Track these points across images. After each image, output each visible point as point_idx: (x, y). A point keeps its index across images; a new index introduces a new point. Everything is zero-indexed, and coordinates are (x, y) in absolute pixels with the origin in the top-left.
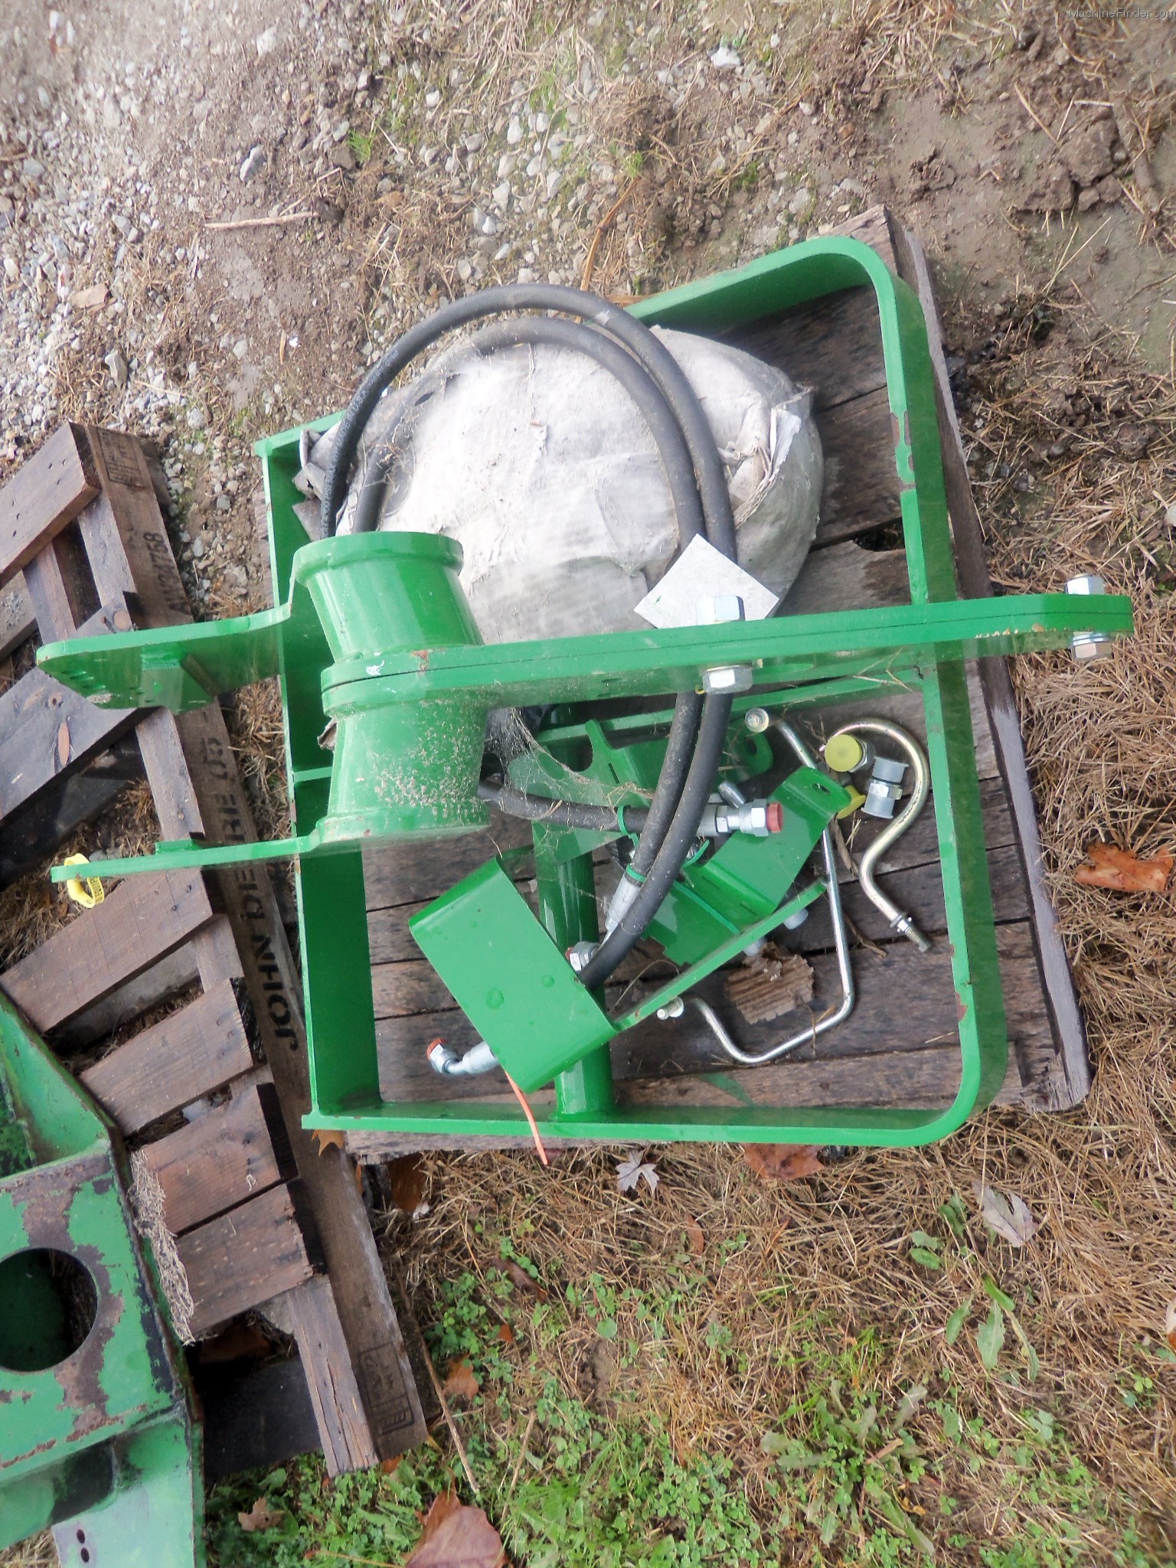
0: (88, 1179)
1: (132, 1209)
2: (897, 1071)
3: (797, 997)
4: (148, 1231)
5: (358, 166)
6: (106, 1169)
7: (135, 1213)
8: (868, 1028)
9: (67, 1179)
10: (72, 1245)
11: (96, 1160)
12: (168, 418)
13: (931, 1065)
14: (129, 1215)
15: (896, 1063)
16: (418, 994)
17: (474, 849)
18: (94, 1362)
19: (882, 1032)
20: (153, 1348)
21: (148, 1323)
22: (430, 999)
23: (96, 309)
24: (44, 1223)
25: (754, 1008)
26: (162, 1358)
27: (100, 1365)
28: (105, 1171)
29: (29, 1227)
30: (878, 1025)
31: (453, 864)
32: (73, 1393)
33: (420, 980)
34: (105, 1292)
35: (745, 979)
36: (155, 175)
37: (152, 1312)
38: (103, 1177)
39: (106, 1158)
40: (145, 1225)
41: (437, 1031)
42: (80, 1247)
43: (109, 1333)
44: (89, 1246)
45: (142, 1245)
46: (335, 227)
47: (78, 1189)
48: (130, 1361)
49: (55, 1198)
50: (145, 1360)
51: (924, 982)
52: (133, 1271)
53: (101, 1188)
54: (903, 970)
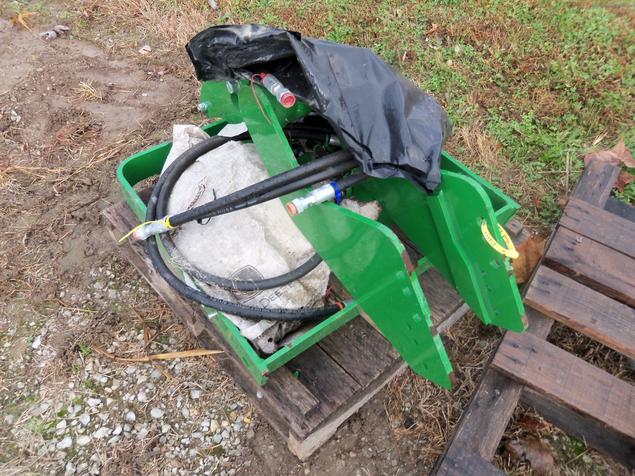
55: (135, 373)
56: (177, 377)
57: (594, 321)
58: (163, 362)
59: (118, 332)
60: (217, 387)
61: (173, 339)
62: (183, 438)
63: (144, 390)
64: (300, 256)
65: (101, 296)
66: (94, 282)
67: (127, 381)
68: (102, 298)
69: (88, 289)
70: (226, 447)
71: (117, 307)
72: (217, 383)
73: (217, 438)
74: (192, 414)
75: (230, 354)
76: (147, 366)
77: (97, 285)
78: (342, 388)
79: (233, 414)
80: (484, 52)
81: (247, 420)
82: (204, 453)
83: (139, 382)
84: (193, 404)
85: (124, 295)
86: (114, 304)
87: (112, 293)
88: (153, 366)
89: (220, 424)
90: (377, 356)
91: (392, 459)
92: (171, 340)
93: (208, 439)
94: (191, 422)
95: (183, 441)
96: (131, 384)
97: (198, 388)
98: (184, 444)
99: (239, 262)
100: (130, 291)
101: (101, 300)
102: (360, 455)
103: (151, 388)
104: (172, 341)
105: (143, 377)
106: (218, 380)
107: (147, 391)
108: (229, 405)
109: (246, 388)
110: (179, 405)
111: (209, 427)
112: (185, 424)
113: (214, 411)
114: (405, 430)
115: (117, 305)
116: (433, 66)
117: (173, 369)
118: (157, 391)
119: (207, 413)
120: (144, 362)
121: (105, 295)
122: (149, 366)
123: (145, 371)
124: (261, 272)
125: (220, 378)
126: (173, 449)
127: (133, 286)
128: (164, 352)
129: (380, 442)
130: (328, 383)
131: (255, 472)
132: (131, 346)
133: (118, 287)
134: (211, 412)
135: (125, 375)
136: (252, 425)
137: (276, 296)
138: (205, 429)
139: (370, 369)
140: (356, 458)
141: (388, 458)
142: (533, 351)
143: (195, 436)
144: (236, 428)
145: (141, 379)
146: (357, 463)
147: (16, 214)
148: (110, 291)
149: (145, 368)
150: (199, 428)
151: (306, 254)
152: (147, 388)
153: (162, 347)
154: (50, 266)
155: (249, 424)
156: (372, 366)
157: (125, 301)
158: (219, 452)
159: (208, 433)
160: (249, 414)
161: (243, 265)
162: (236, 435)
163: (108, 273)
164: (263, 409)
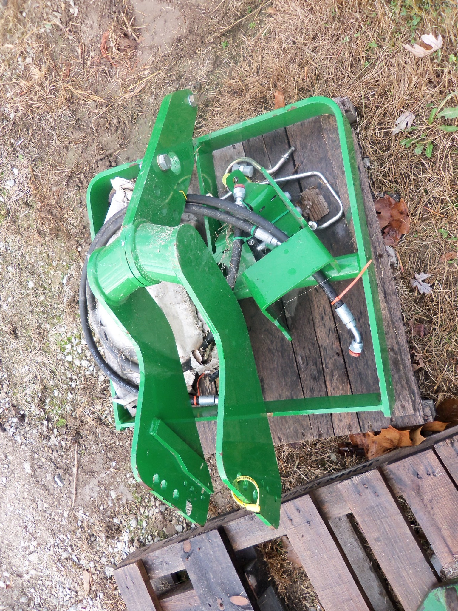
2: (333, 146)
3: (317, 194)
5: (67, 426)
8: (325, 166)
12: (132, 541)
13: (329, 134)
15: (331, 147)
16: (339, 376)
17: (276, 346)
19: (326, 160)
22: (341, 369)
23: (91, 579)
25: (323, 211)
30: (323, 162)
31: (283, 357)
33: (333, 375)
35: (313, 216)
36: (55, 535)
41: (354, 365)
46: (82, 438)
51: (307, 148)
54: (303, 157)
142: (308, 523)
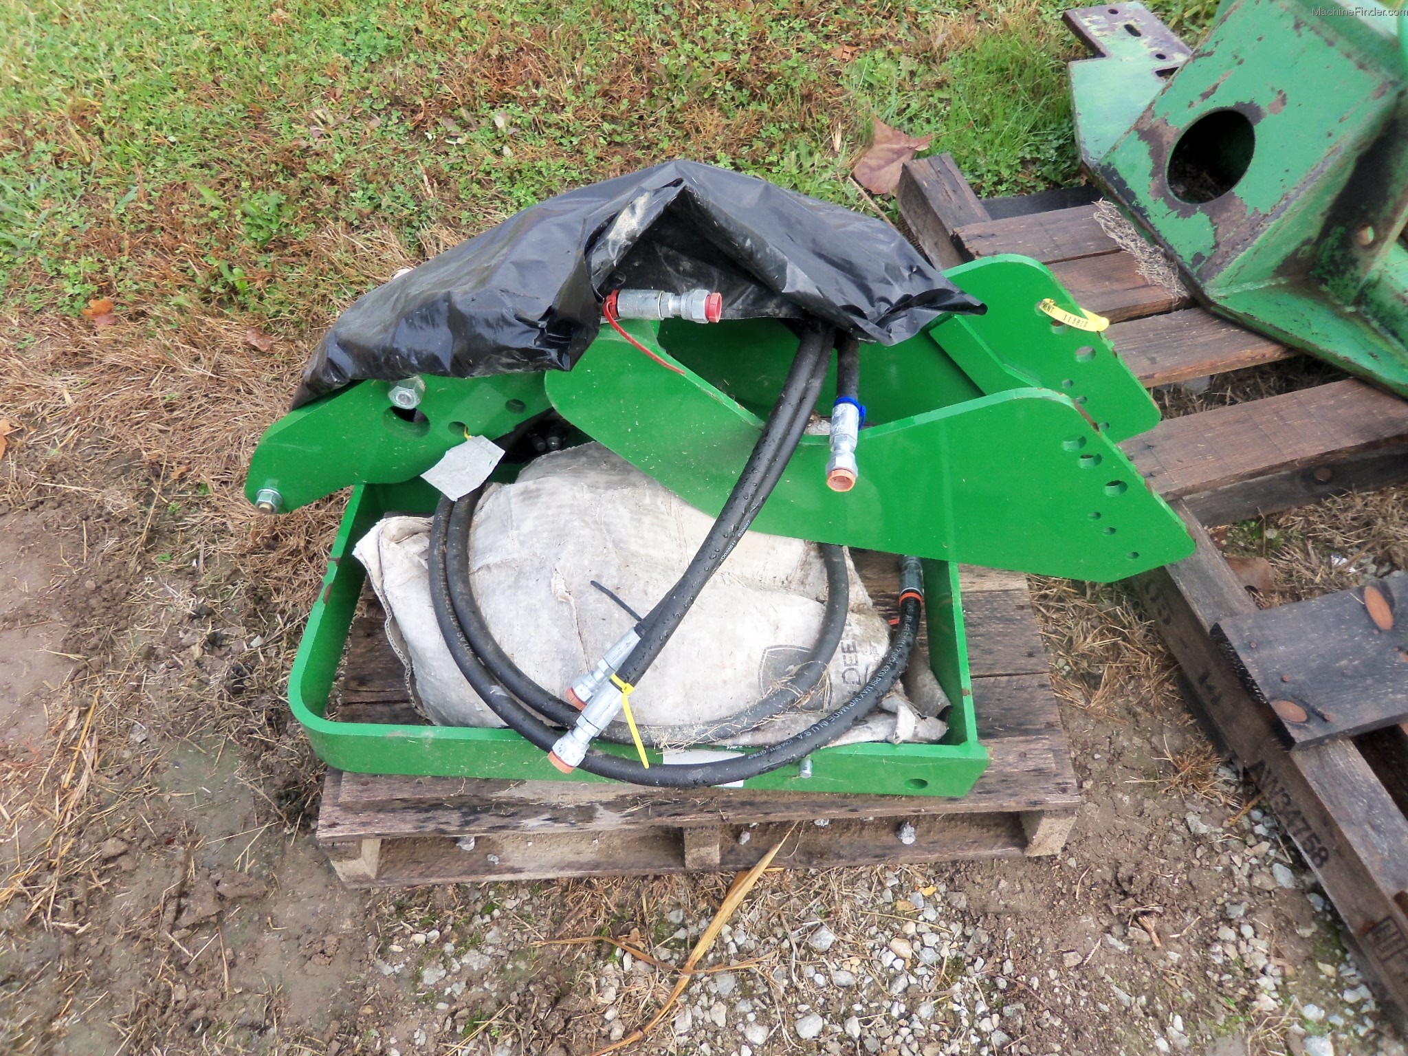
0: (1210, 258)
1: (1170, 257)
4: (1151, 250)
6: (1199, 273)
7: (1165, 255)
9: (1225, 249)
10: (1202, 210)
11: (1210, 275)
14: (1170, 252)
18: (1156, 154)
20: (1121, 183)
21: (1130, 195)
24: (1228, 211)
26: (1113, 182)
27: (1152, 153)
28: (1200, 270)
29: (1238, 202)
32: (1162, 128)
34: (1166, 196)
37: (1130, 203)
38: (1199, 266)
39: (1203, 281)
40: (1156, 251)
42: (1195, 212)
43: (1153, 174)
44: (1189, 216)
45: (1154, 238)
47: (1214, 247)
48: (1132, 167)
49: (1228, 232)
50: (1123, 174)
52: (1152, 220)
53: (1198, 258)
55: (695, 1019)
56: (761, 952)
57: (1153, 360)
58: (711, 957)
59: (593, 992)
60: (833, 897)
61: (674, 913)
62: (889, 1010)
63: (746, 1023)
64: (799, 574)
65: (463, 984)
66: (418, 978)
67: (701, 1043)
68: (469, 984)
69: (425, 999)
70: (954, 953)
71: (515, 969)
72: (825, 893)
73: (928, 956)
74: (854, 970)
75: (852, 811)
76: (696, 988)
77: (430, 976)
78: (1033, 699)
79: (901, 905)
80: (543, 103)
81: (928, 892)
82: (942, 993)
83: (721, 1022)
84: (838, 955)
85: (498, 941)
86: (503, 969)
87: (474, 960)
88: (705, 979)
89: (905, 937)
90: (1011, 621)
91: (1130, 740)
92: (674, 917)
93: (919, 971)
94: (868, 980)
95: (895, 1013)
96: (714, 1038)
97: (814, 929)
98: (901, 1016)
99: (749, 657)
100: (499, 924)
101: (473, 990)
102: (1094, 775)
103: (750, 1008)
104: (678, 917)
105: (715, 1008)
106: (823, 888)
107: (751, 1017)
108: (880, 902)
109: (879, 852)
110: (820, 980)
111: (898, 957)
112: (865, 993)
113: (874, 930)
114: (1100, 692)
115: (509, 967)
116: (489, 173)
117: (738, 948)
118: (763, 1002)
119: (870, 944)
120: (686, 990)
121: (467, 974)
122: (699, 985)
123: (704, 998)
124: (789, 643)
125: (821, 883)
126: (899, 1039)
127: (490, 913)
128: (694, 945)
129: (1094, 737)
130: (1011, 709)
131: (1029, 932)
132: (633, 992)
133: (468, 941)
134: (872, 938)
135: (685, 1038)
136: (943, 888)
137: (853, 655)
138: (899, 964)
139: (1026, 643)
140: (1096, 783)
141: (1125, 744)
142: (1150, 447)
143: (900, 989)
144: (931, 915)
145: (719, 1015)
146: (1105, 788)
147: (44, 1047)
148: (465, 960)
149: (699, 995)
150: (888, 973)
151: (805, 564)
152: (744, 1016)
153: (675, 940)
154: (286, 1046)
155: (938, 892)
156: (1024, 639)
157: (511, 948)
158: (958, 967)
159: (909, 965)
160: (920, 881)
161: (758, 656)
162: (943, 923)
163: (420, 938)
164: (936, 851)
